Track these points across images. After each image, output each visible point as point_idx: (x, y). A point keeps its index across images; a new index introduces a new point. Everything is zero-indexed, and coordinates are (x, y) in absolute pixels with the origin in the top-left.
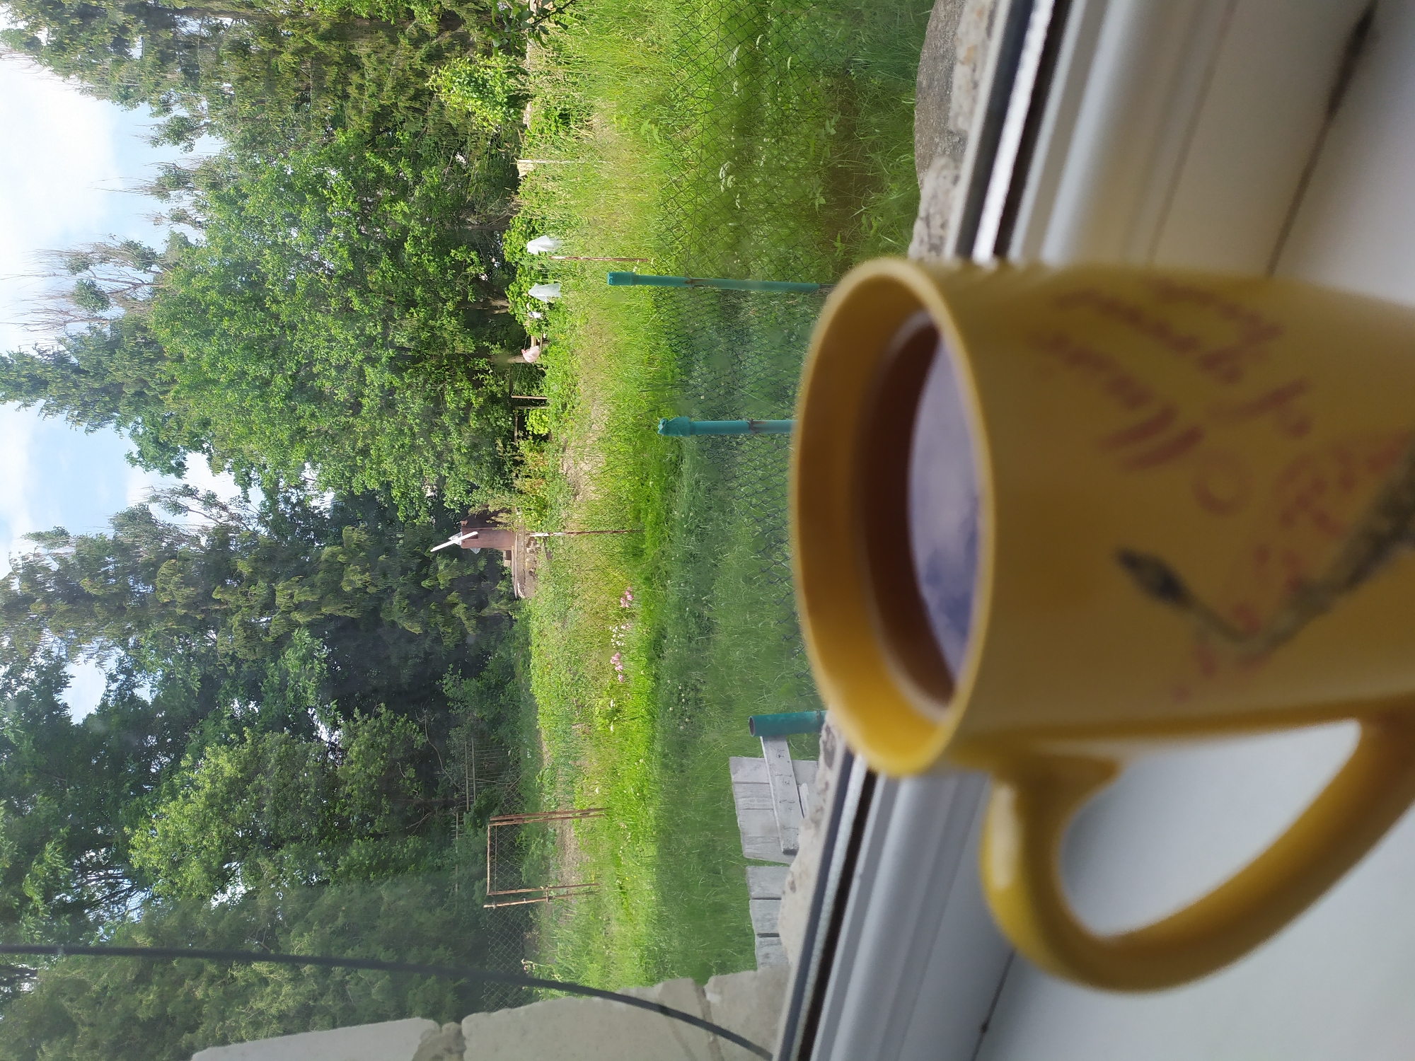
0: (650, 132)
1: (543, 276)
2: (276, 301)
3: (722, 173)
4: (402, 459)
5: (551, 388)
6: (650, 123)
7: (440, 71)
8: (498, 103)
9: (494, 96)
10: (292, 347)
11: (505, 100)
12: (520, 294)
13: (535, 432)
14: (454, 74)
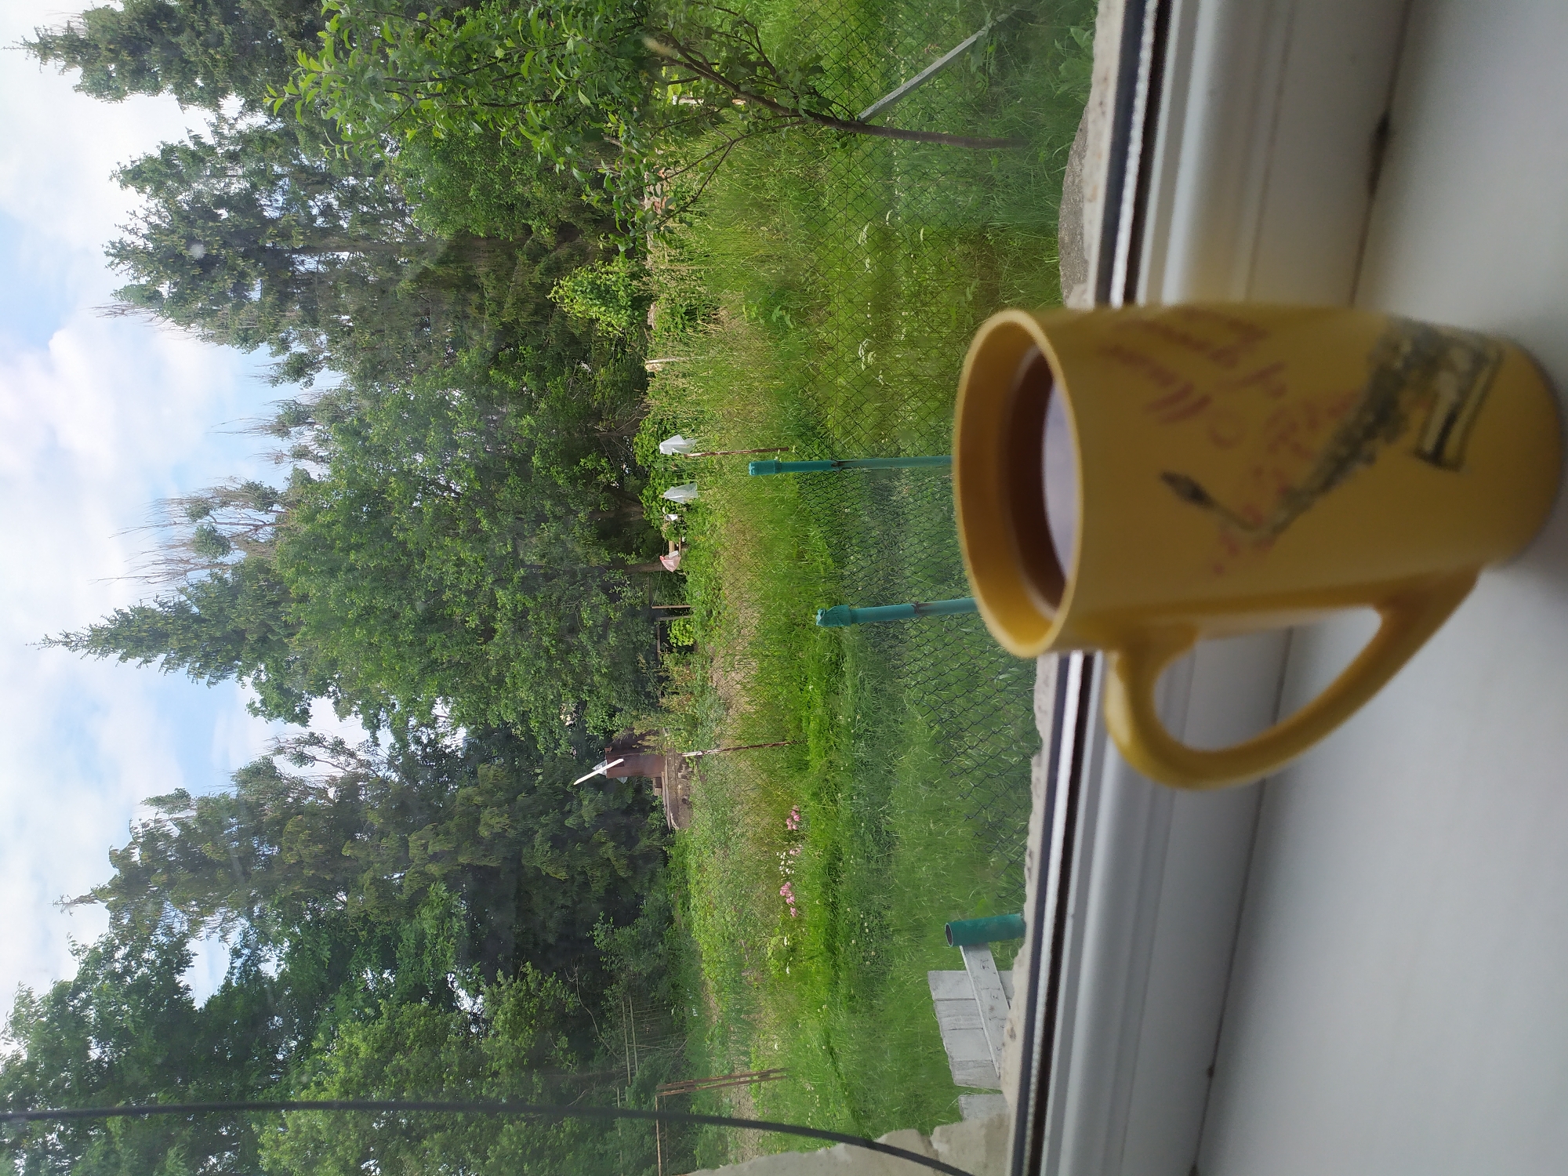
0: (781, 318)
1: (678, 476)
2: (403, 529)
3: (861, 352)
4: (539, 685)
5: (696, 594)
6: (780, 309)
7: (561, 282)
8: (622, 307)
9: (618, 301)
10: (420, 575)
11: (629, 303)
12: (655, 498)
13: (680, 644)
14: (576, 284)
